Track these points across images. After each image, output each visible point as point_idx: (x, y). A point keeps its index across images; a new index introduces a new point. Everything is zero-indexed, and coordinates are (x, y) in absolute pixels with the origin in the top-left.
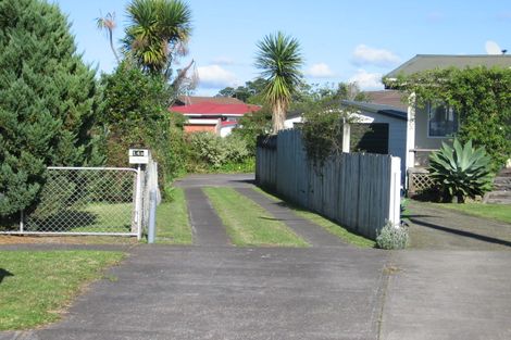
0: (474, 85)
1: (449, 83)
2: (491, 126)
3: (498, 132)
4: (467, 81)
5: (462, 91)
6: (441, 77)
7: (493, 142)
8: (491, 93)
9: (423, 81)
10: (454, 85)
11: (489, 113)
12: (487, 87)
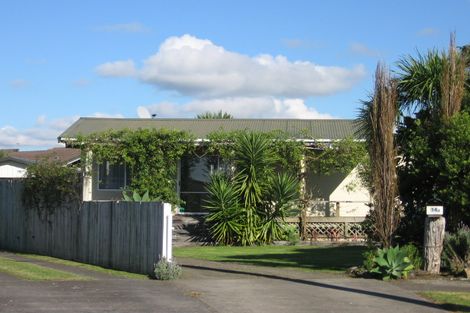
0: (146, 144)
1: (124, 143)
2: (160, 180)
3: (167, 184)
4: (140, 141)
5: (136, 150)
6: (116, 137)
7: (163, 194)
8: (160, 151)
9: (100, 141)
10: (128, 144)
11: (157, 168)
12: (157, 146)
